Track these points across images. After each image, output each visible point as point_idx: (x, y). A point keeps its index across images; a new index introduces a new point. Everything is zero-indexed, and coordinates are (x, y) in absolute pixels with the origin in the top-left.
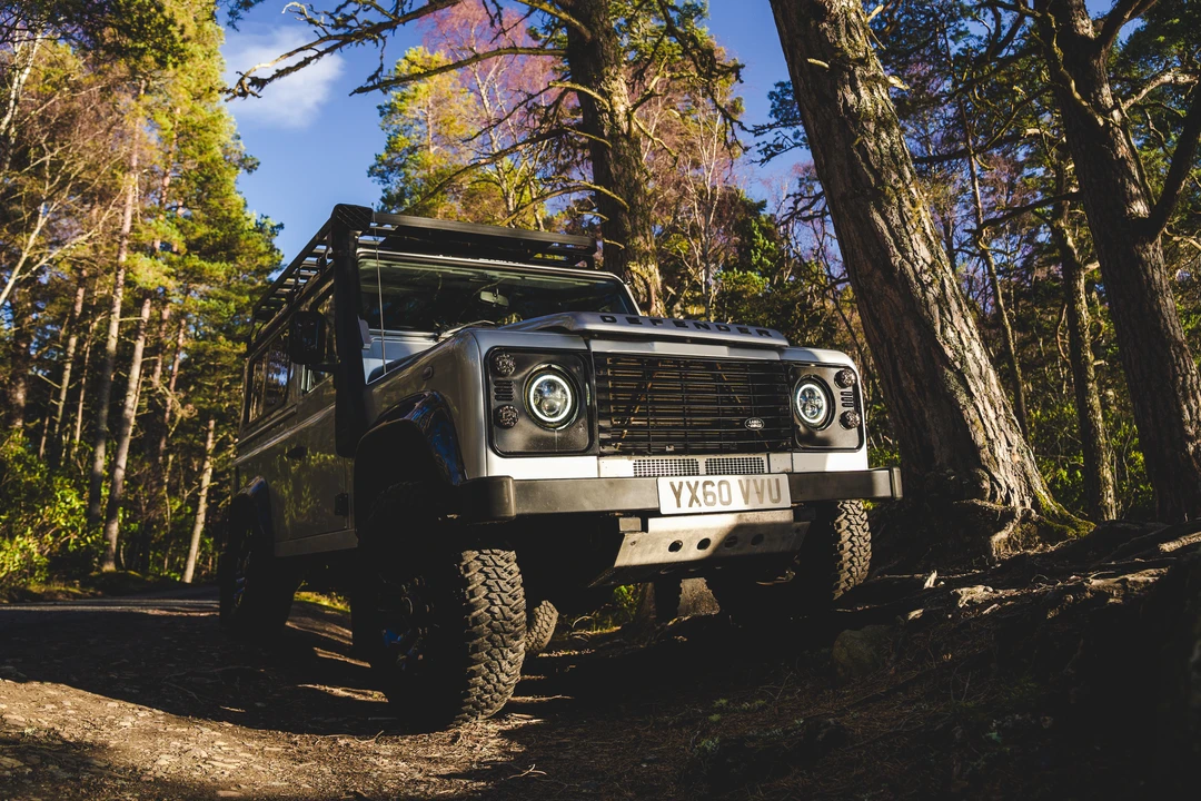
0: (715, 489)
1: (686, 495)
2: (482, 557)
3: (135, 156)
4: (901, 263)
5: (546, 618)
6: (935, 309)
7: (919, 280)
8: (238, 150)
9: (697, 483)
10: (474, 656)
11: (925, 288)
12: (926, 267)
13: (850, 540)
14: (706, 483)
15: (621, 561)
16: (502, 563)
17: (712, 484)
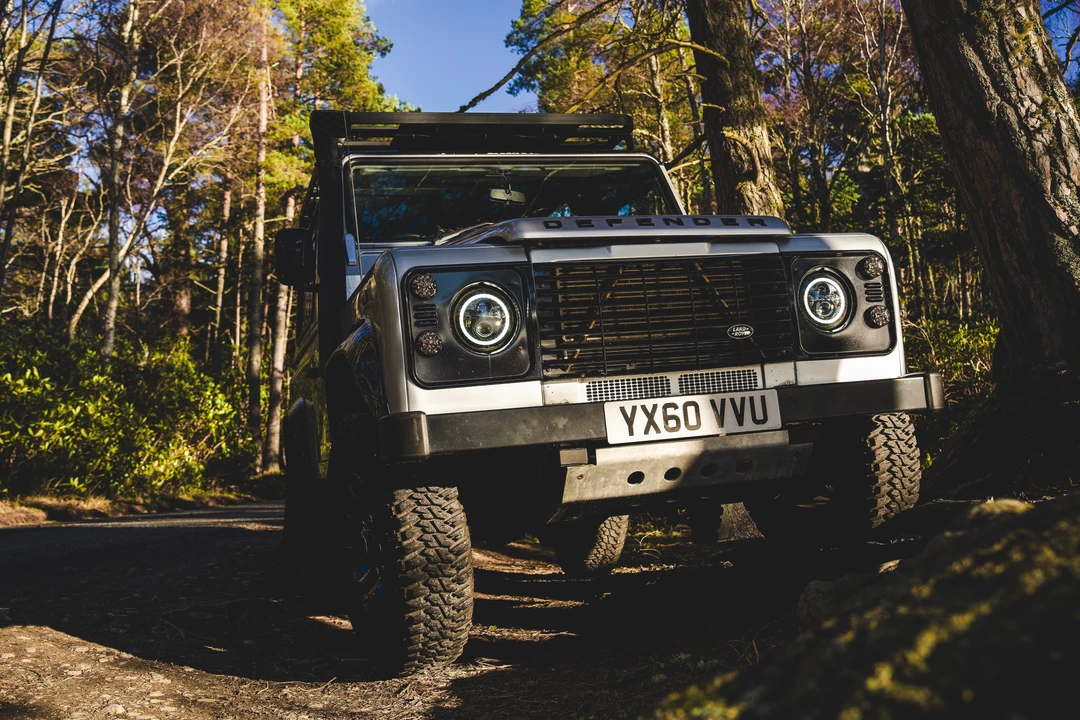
0: (679, 413)
1: (641, 420)
2: (416, 495)
3: (265, 51)
4: (1000, 107)
5: (613, 533)
6: (1046, 162)
7: (1023, 126)
8: (370, 32)
9: (655, 407)
10: (411, 602)
11: (1031, 135)
12: (1034, 108)
13: (888, 458)
14: (666, 406)
15: (569, 496)
16: (441, 501)
17: (675, 406)
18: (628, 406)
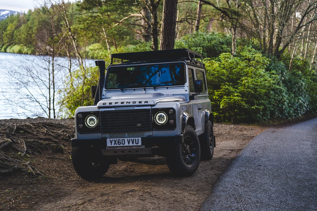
0: (121, 141)
1: (113, 142)
9: (116, 140)
15: (104, 155)
17: (120, 140)
18: (111, 139)
